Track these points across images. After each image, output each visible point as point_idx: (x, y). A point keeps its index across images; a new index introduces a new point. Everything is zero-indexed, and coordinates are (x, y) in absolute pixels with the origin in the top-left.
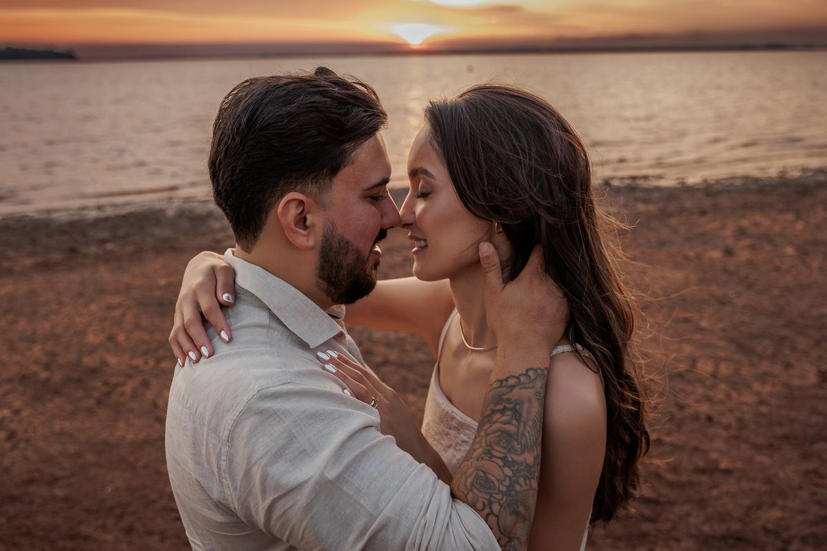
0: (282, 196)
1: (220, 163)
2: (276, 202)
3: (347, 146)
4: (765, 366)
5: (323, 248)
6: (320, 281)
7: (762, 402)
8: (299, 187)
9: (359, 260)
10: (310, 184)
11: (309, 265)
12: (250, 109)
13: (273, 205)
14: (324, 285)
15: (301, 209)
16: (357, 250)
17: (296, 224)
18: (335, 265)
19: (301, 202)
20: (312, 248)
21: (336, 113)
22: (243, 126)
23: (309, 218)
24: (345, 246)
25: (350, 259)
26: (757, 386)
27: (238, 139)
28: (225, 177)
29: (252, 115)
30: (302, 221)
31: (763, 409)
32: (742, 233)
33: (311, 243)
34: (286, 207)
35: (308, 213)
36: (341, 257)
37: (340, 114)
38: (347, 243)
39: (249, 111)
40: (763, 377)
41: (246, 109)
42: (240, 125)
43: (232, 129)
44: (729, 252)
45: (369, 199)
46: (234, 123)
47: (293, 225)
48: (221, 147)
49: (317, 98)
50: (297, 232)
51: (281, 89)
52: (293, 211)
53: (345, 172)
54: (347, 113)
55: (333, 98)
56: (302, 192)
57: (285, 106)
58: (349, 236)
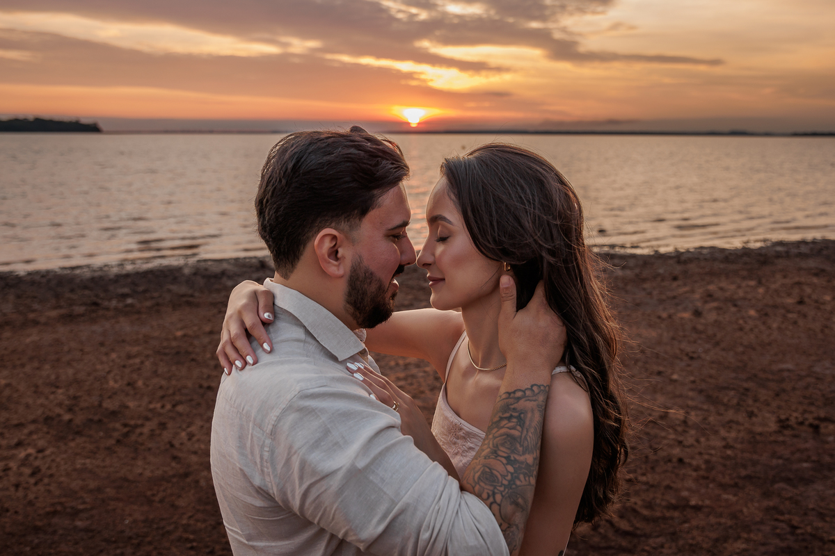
0: (318, 231)
1: (267, 201)
2: (313, 236)
3: (375, 192)
5: (351, 277)
6: (348, 305)
8: (333, 224)
9: (381, 289)
10: (343, 222)
11: (339, 291)
12: (296, 157)
13: (309, 239)
14: (351, 309)
15: (334, 243)
16: (380, 281)
17: (329, 256)
18: (360, 292)
19: (334, 238)
20: (342, 277)
21: (368, 164)
22: (289, 170)
23: (341, 251)
24: (369, 276)
25: (373, 288)
27: (284, 181)
28: (271, 213)
29: (298, 162)
30: (334, 253)
32: (709, 296)
33: (341, 272)
34: (321, 241)
35: (339, 247)
36: (366, 286)
37: (370, 165)
38: (372, 274)
39: (295, 158)
40: (729, 424)
41: (291, 157)
42: (287, 170)
43: (280, 173)
44: (697, 313)
45: (391, 237)
46: (282, 168)
47: (326, 256)
48: (269, 188)
49: (353, 150)
50: (329, 262)
51: (322, 142)
52: (328, 244)
53: (372, 214)
54: (377, 164)
55: (366, 151)
56: (335, 229)
57: (326, 155)
58: (373, 268)
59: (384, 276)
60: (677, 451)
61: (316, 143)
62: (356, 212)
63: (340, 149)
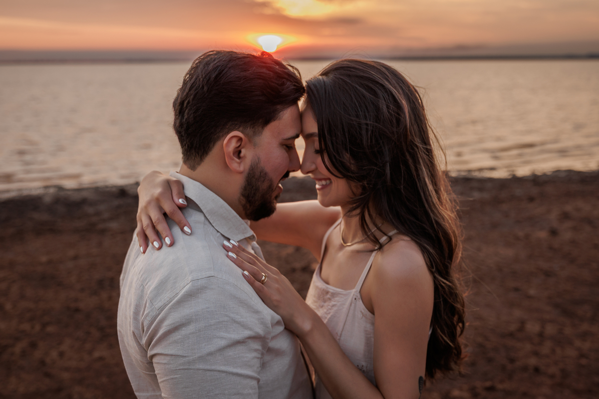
0: (228, 133)
1: (188, 103)
2: (223, 136)
3: (278, 107)
4: (585, 327)
5: (249, 174)
6: (242, 198)
7: (582, 355)
8: (241, 129)
9: (271, 188)
10: (249, 128)
13: (218, 138)
14: (244, 201)
15: (239, 144)
16: (271, 180)
17: (234, 154)
18: (254, 188)
19: (240, 139)
20: (241, 173)
21: (276, 83)
22: (212, 79)
23: (243, 151)
24: (264, 175)
25: (265, 186)
26: (578, 343)
27: (206, 88)
28: (190, 113)
29: (220, 73)
30: (238, 153)
31: (584, 361)
32: (565, 216)
33: (242, 169)
34: (229, 141)
35: (243, 148)
36: (259, 183)
37: (278, 84)
38: (266, 174)
39: (217, 71)
40: (584, 336)
41: (215, 69)
42: (210, 78)
43: (203, 81)
44: (554, 233)
45: (285, 146)
47: (232, 154)
48: (192, 92)
49: (264, 70)
50: (233, 159)
51: (240, 60)
52: (234, 144)
54: (283, 84)
55: (275, 72)
56: (242, 132)
57: (243, 71)
58: (268, 169)
59: (275, 176)
60: (533, 361)
61: (235, 60)
62: (260, 121)
63: (254, 68)
